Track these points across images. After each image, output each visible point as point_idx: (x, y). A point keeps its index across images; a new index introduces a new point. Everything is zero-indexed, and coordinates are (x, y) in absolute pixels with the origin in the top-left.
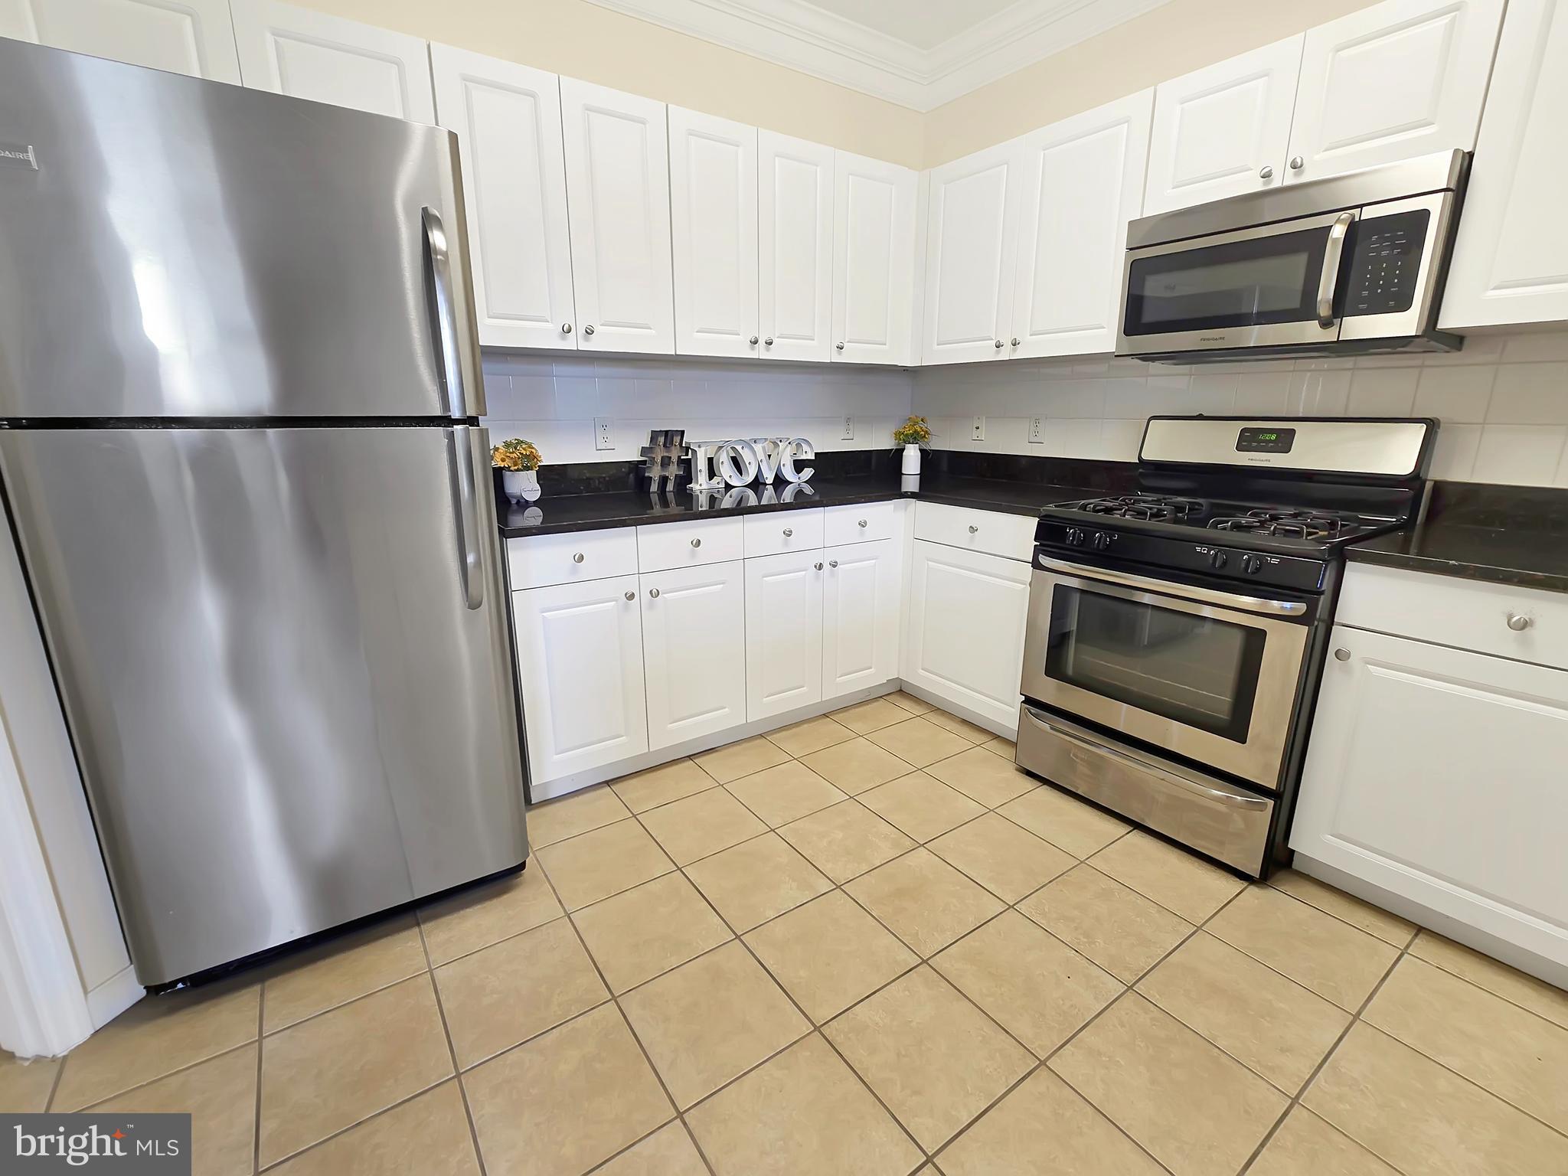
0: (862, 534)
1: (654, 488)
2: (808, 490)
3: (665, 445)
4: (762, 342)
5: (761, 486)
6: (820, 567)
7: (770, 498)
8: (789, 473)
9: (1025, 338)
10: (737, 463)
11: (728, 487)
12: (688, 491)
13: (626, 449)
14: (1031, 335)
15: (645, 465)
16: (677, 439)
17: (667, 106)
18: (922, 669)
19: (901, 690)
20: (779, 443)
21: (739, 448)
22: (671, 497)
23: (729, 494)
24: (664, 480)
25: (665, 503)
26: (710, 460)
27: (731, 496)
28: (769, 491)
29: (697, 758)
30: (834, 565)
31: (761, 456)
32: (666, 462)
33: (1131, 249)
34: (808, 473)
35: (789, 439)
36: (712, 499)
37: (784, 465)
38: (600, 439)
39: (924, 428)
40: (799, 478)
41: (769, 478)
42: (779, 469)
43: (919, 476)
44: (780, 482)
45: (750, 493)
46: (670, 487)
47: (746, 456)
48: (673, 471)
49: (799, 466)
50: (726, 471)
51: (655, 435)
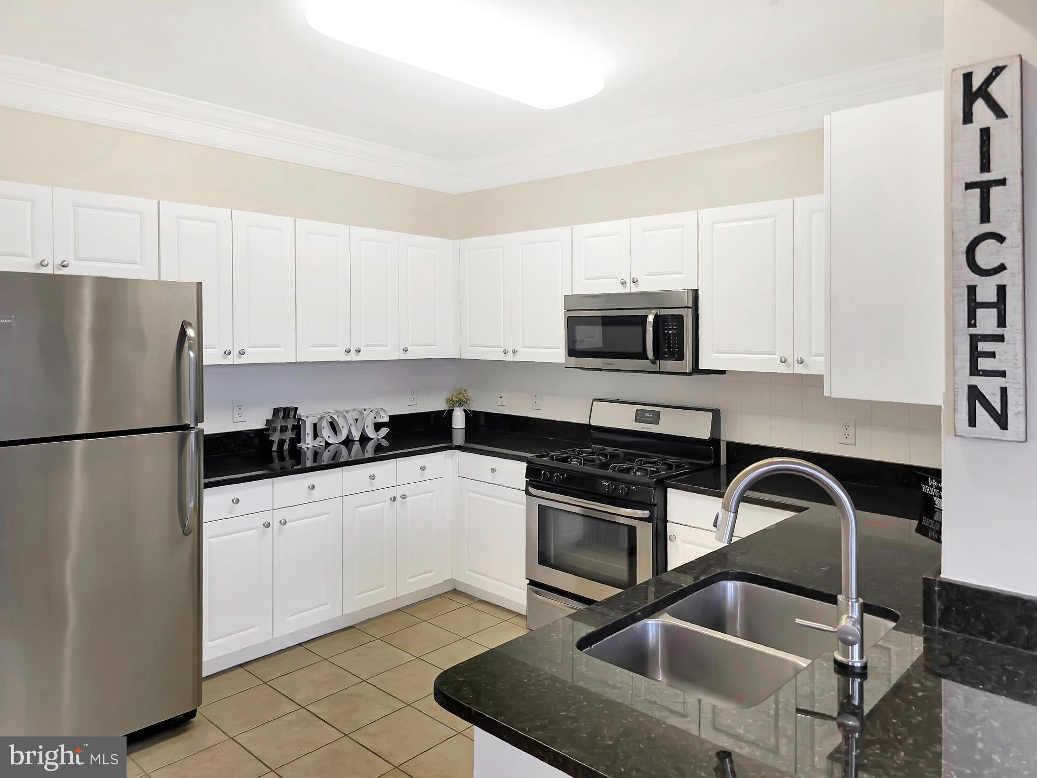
0: (422, 475)
1: (275, 448)
2: (385, 443)
3: (283, 418)
4: (353, 351)
5: (350, 442)
6: (394, 499)
7: (357, 451)
8: (370, 433)
9: (520, 350)
10: (333, 426)
11: (328, 444)
12: (298, 448)
13: (254, 421)
14: (523, 348)
15: (268, 431)
16: (292, 413)
17: (295, 219)
18: (468, 570)
19: (455, 589)
20: (364, 412)
21: (335, 416)
22: (286, 454)
23: (327, 450)
24: (282, 442)
25: (281, 458)
26: (315, 425)
27: (329, 451)
28: (357, 446)
29: (306, 645)
30: (404, 497)
31: (351, 421)
32: (284, 429)
33: (568, 311)
34: (384, 431)
35: (371, 408)
36: (316, 454)
37: (367, 426)
38: (236, 416)
39: (466, 397)
40: (378, 435)
41: (356, 436)
42: (364, 429)
43: (464, 430)
44: (364, 439)
45: (343, 448)
46: (286, 447)
47: (340, 422)
48: (289, 435)
49: (378, 426)
50: (326, 433)
51: (276, 411)
